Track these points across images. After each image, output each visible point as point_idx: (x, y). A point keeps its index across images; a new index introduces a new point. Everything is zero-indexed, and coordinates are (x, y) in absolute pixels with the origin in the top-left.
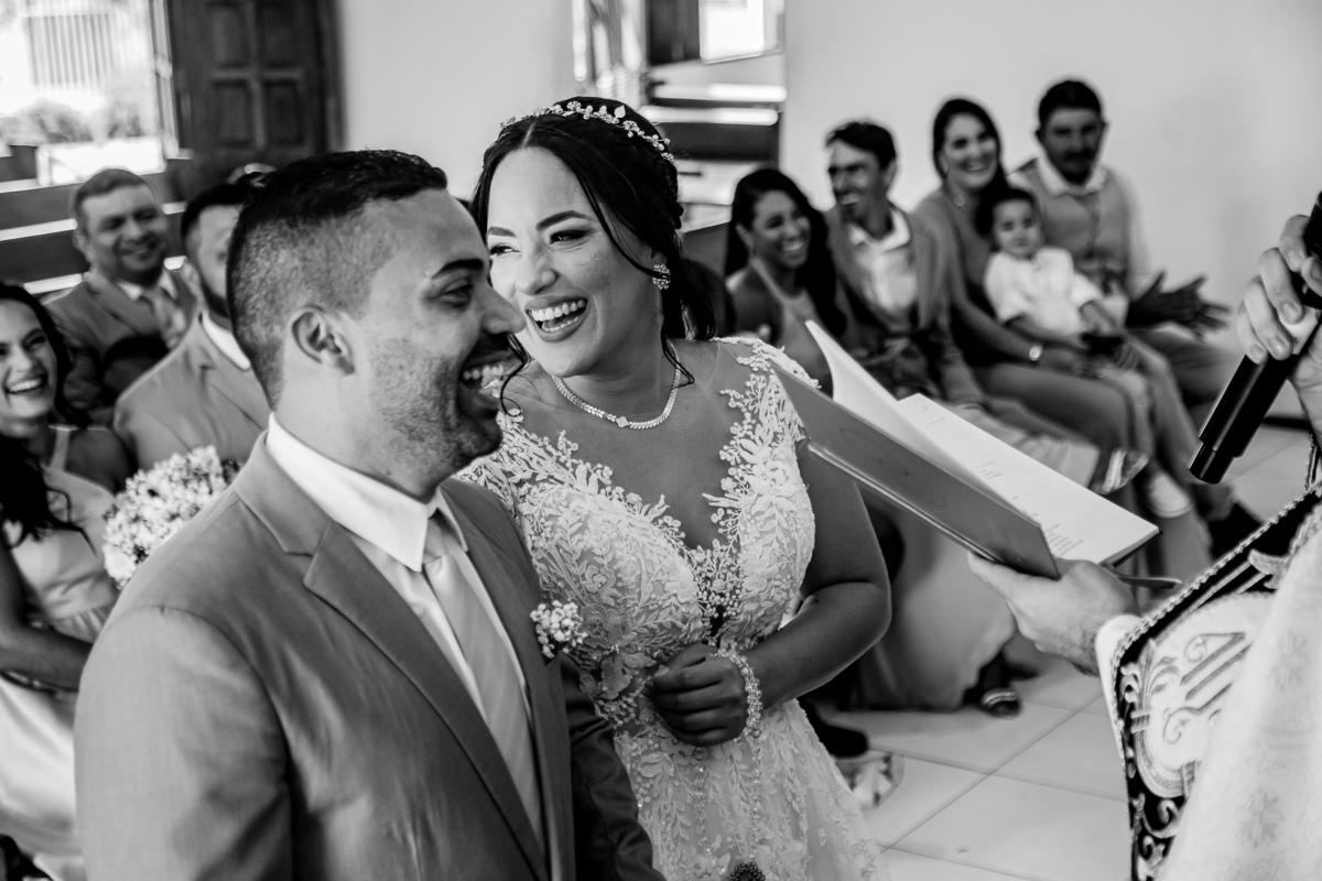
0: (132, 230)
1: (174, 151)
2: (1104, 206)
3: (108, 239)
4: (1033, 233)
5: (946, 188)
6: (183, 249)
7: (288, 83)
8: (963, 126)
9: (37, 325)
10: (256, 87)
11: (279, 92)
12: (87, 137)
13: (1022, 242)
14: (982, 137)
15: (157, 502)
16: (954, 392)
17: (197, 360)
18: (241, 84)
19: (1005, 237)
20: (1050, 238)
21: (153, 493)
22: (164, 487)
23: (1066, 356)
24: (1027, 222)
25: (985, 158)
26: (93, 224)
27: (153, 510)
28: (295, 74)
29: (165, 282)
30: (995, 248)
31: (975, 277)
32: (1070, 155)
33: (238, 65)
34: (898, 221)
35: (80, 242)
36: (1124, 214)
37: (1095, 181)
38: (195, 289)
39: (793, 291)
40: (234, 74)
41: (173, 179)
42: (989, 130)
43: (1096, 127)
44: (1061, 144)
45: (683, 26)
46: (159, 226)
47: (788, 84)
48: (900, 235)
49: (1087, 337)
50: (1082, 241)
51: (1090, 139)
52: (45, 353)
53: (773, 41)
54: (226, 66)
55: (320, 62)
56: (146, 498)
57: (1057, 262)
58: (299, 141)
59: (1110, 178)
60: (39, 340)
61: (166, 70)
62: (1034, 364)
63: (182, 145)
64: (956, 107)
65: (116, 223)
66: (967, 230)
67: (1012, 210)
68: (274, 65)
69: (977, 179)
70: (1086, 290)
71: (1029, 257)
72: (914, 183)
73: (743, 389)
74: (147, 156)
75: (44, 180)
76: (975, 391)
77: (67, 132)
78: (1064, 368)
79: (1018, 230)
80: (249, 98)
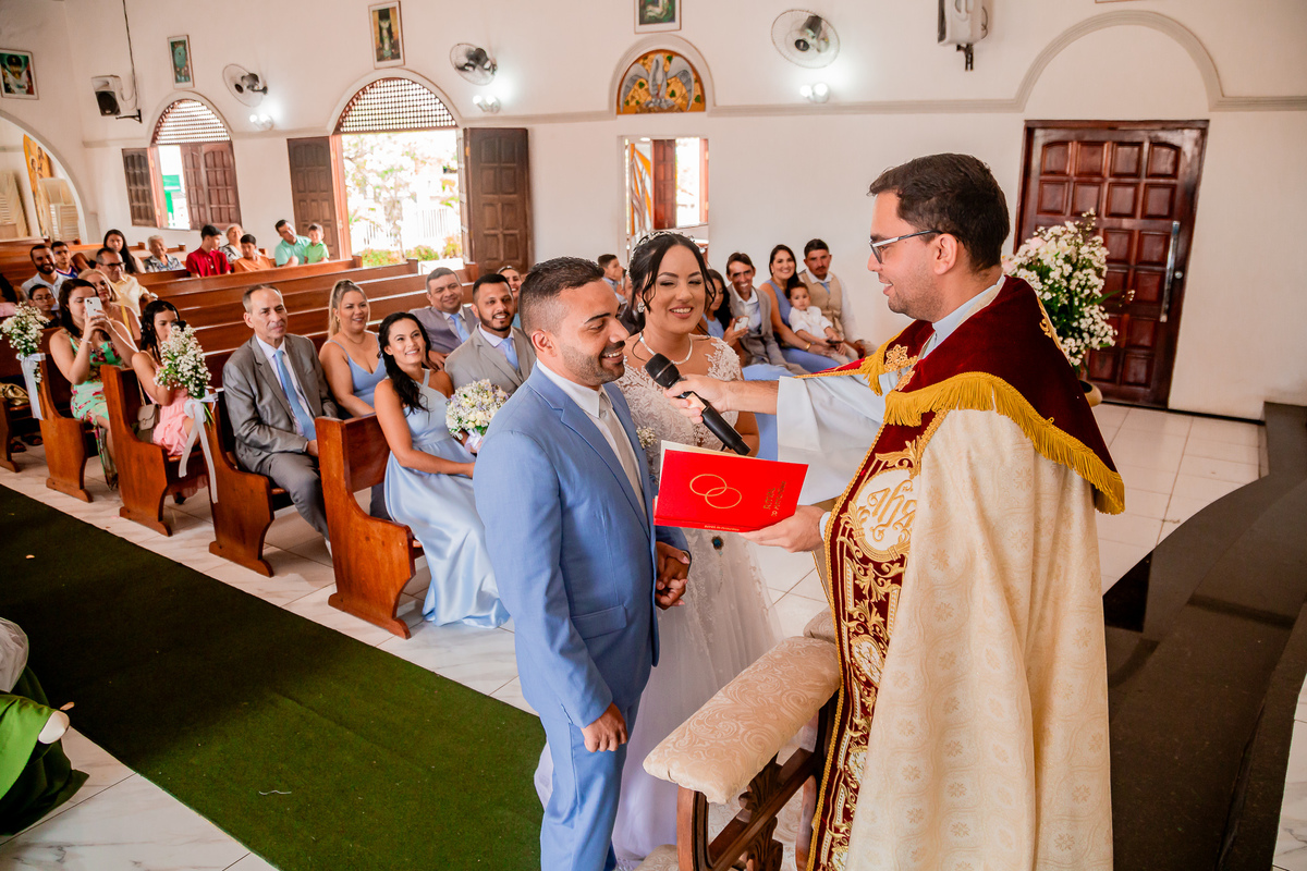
0: (447, 293)
1: (468, 262)
2: (832, 289)
3: (438, 296)
4: (806, 301)
5: (773, 279)
6: (472, 301)
7: (512, 235)
8: (782, 255)
9: (418, 329)
10: (500, 236)
11: (509, 238)
12: (436, 258)
13: (803, 305)
14: (789, 260)
15: (467, 400)
16: (774, 360)
17: (476, 343)
18: (495, 235)
19: (797, 302)
20: (812, 303)
21: (465, 396)
22: (470, 394)
23: (820, 348)
24: (804, 297)
25: (789, 269)
26: (433, 291)
27: (465, 402)
28: (516, 232)
29: (461, 312)
30: (792, 306)
31: (784, 316)
32: (818, 268)
33: (493, 229)
34: (754, 293)
35: (429, 297)
36: (840, 291)
37: (828, 279)
38: (477, 315)
39: (713, 320)
40: (492, 232)
41: (468, 273)
42: (792, 258)
43: (827, 257)
44: (815, 264)
45: (669, 214)
46: (457, 291)
47: (709, 238)
48: (754, 299)
49: (828, 341)
50: (824, 302)
51: (825, 261)
52: (420, 341)
53: (703, 222)
54: (488, 229)
55: (526, 227)
56: (463, 398)
57: (816, 311)
58: (517, 258)
59: (834, 278)
60: (416, 335)
61: (466, 231)
62: (807, 351)
63: (471, 260)
64: (781, 247)
65: (442, 289)
66: (782, 297)
67: (798, 291)
68: (507, 229)
69: (787, 276)
70: (827, 323)
71: (806, 310)
72: (761, 279)
73: (713, 355)
74: (457, 264)
75: (420, 274)
76: (783, 360)
77: (428, 255)
78: (818, 354)
79: (801, 299)
80: (498, 240)
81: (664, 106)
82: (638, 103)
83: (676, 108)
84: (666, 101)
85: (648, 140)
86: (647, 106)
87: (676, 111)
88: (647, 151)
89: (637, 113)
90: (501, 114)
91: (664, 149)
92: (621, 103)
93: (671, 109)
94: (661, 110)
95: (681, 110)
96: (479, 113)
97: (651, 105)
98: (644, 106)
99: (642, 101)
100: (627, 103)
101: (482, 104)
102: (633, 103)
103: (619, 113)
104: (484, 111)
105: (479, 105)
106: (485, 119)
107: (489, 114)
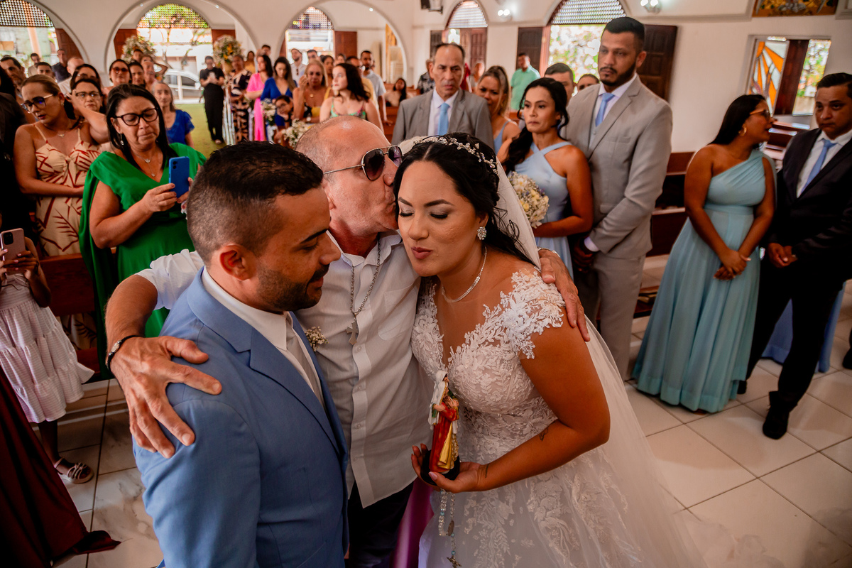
81: (796, 9)
82: (772, 7)
83: (807, 11)
84: (798, 5)
85: (784, 39)
86: (780, 9)
87: (806, 14)
88: (781, 49)
89: (769, 15)
90: (661, 14)
91: (798, 49)
92: (758, 7)
93: (802, 13)
94: (791, 13)
95: (811, 13)
96: (645, 13)
97: (784, 9)
98: (777, 10)
99: (777, 5)
100: (763, 7)
101: (648, 7)
102: (768, 7)
103: (755, 15)
104: (648, 11)
105: (645, 7)
106: (648, 18)
107: (651, 14)
